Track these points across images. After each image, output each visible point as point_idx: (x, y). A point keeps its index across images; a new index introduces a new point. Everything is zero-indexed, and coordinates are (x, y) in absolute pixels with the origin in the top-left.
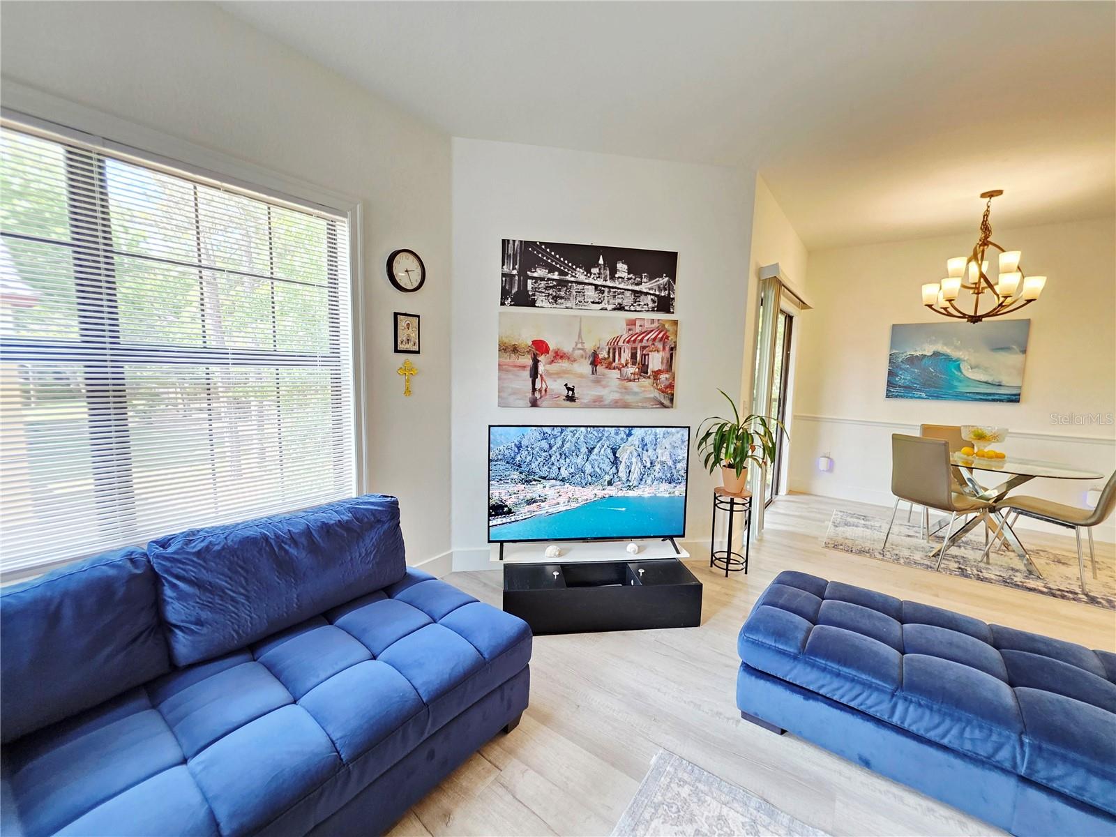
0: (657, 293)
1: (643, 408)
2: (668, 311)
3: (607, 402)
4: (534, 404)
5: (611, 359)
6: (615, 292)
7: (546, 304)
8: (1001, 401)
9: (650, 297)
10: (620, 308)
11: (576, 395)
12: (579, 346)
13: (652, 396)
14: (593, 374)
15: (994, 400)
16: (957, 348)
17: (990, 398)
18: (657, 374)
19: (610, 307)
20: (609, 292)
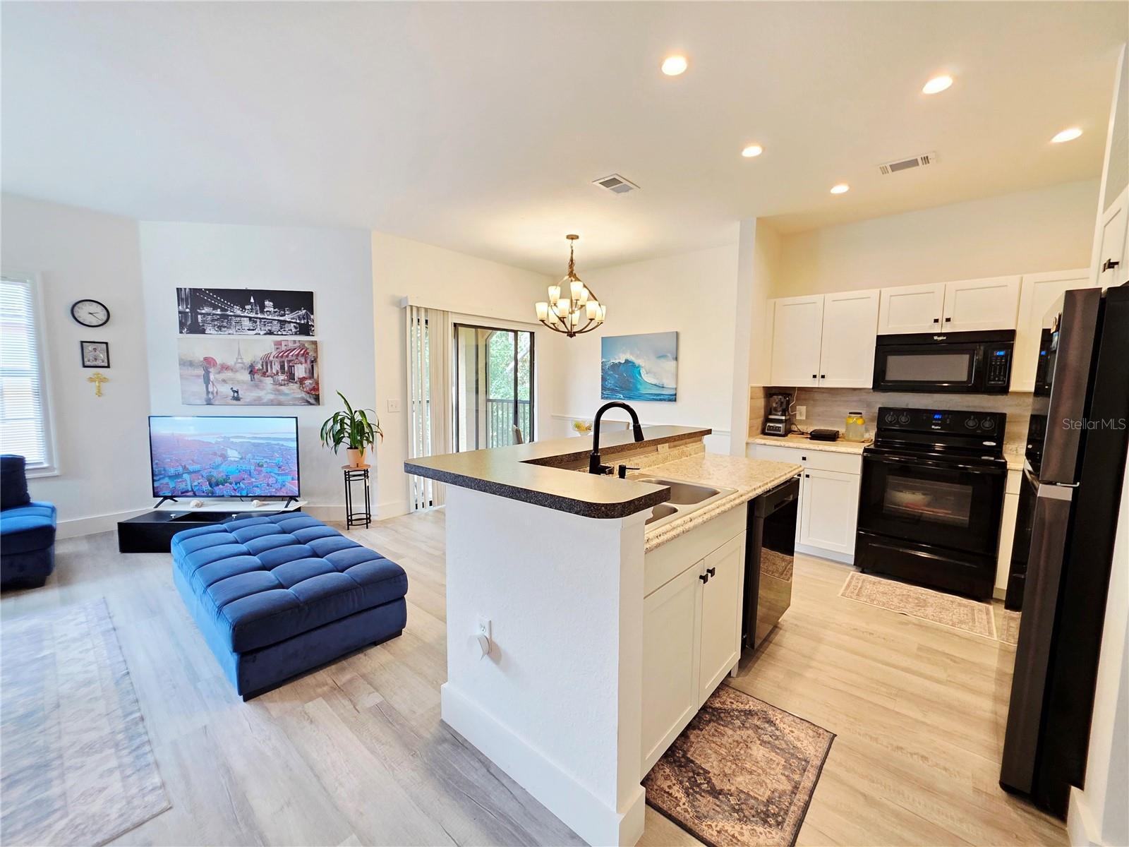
0: (298, 321)
1: (294, 405)
2: (309, 335)
3: (265, 401)
4: (209, 403)
5: (265, 370)
6: (265, 322)
7: (213, 332)
8: (664, 400)
9: (292, 325)
10: (270, 333)
11: (240, 396)
12: (239, 361)
13: (300, 396)
14: (252, 380)
15: (661, 400)
16: (638, 357)
17: (658, 398)
18: (302, 381)
19: (262, 333)
20: (260, 322)
